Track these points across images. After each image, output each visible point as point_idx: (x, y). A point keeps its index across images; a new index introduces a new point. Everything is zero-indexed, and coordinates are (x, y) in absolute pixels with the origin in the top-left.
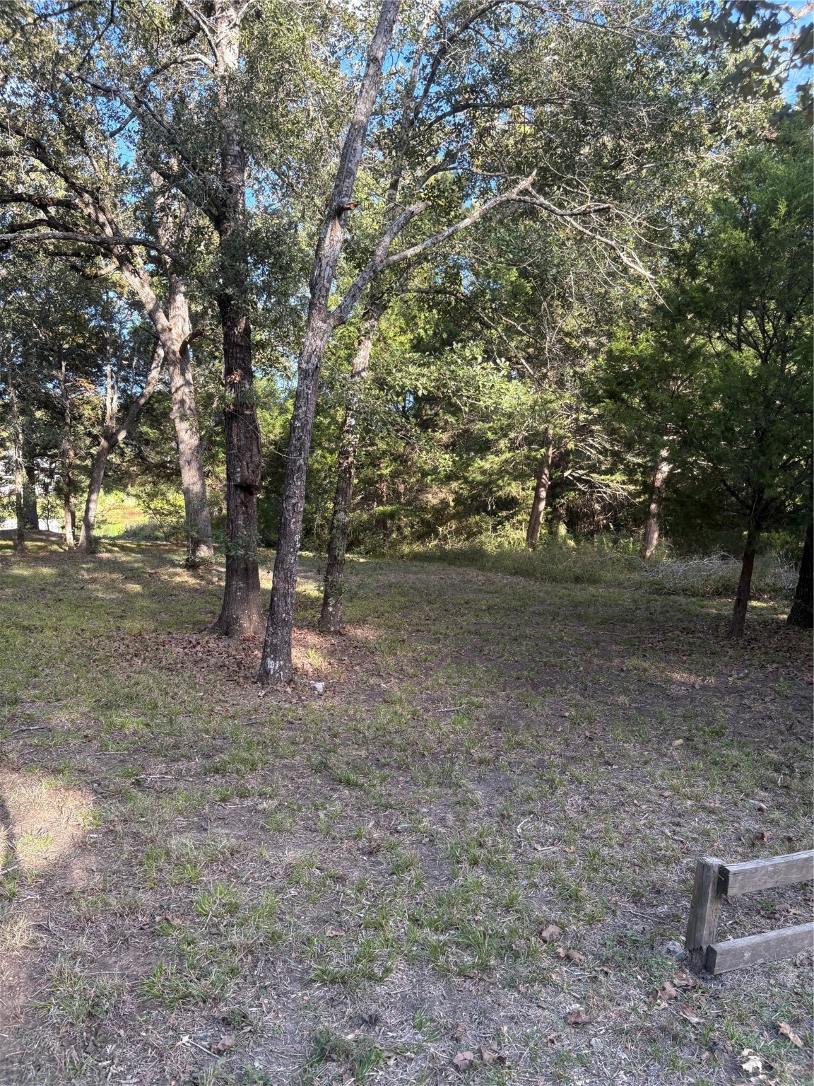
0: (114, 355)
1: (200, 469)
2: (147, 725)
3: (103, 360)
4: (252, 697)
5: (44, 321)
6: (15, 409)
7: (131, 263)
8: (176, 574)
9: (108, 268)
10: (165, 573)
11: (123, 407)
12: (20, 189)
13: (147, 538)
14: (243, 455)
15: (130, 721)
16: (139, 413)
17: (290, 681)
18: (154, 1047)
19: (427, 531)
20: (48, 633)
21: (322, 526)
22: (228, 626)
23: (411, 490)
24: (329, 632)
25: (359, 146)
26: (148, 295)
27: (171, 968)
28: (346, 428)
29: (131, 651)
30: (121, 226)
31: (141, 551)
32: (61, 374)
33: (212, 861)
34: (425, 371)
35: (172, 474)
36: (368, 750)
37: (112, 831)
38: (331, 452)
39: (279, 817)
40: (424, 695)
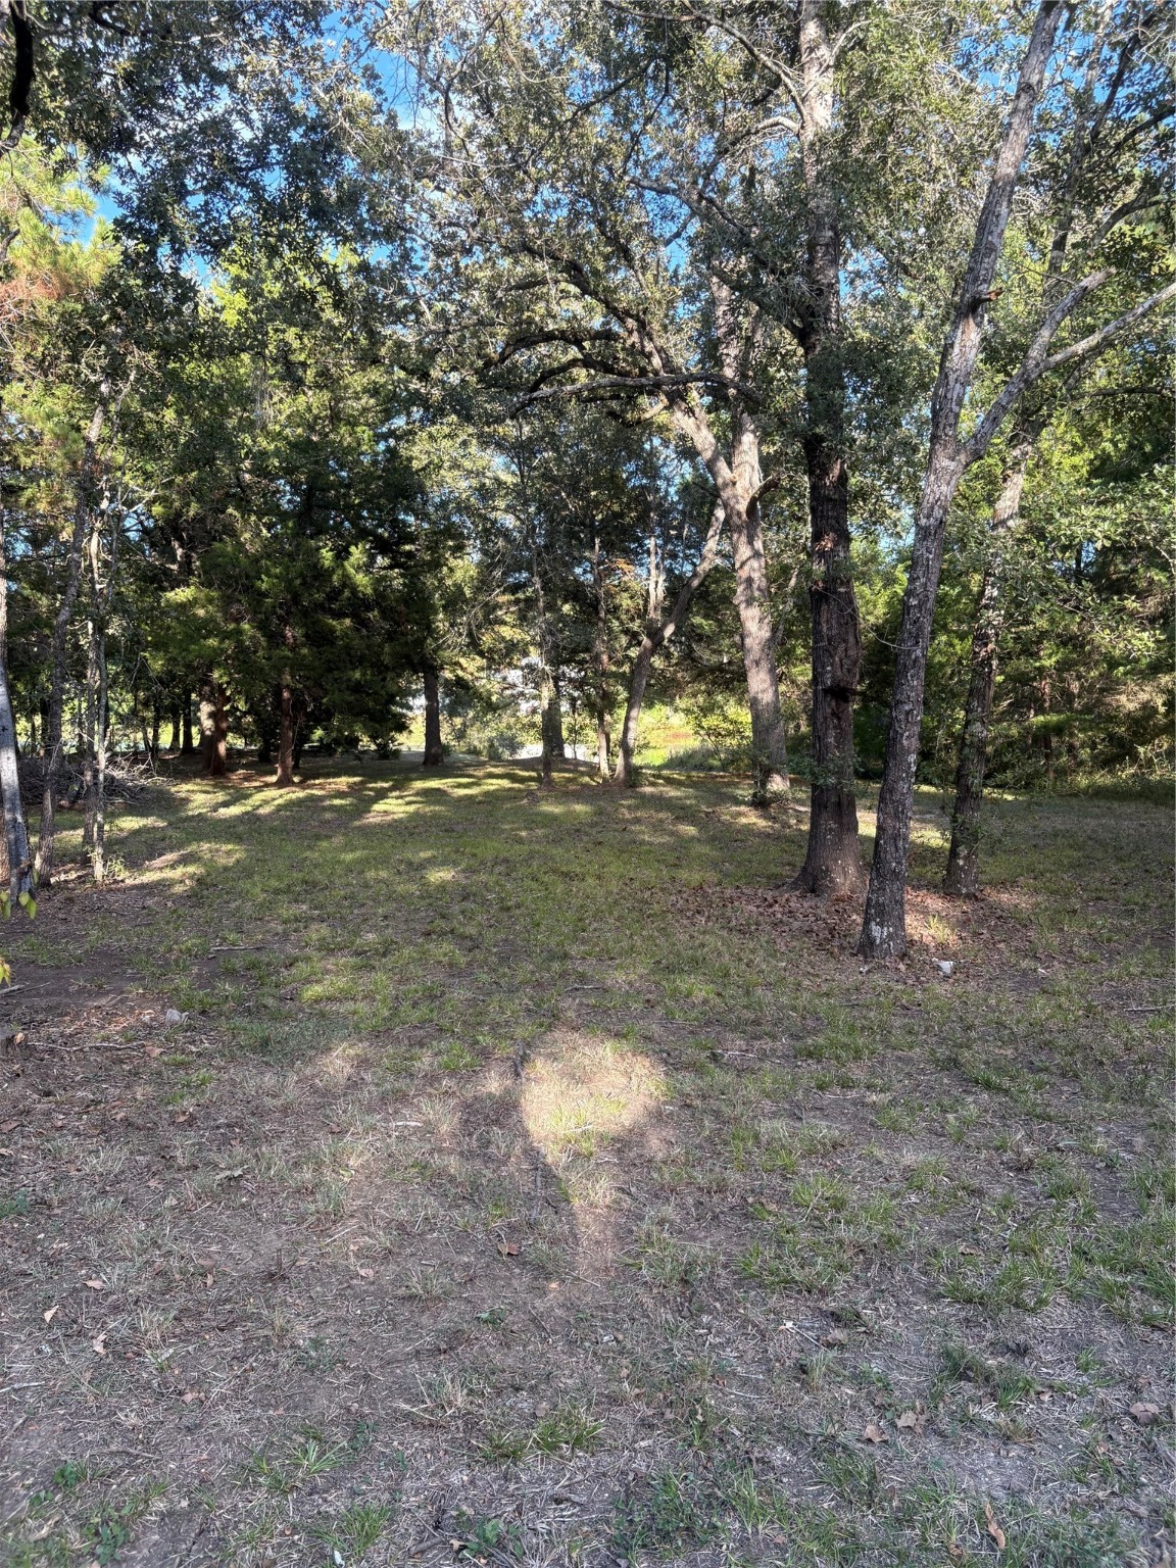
0: (659, 524)
1: (772, 670)
2: (719, 994)
3: (644, 531)
4: (852, 972)
5: (574, 488)
6: (541, 604)
7: (684, 400)
8: (740, 814)
9: (653, 409)
10: (726, 812)
11: (671, 592)
12: (551, 326)
13: (699, 767)
14: (836, 648)
15: (700, 989)
16: (690, 600)
17: (903, 956)
18: (755, 1325)
19: (1119, 751)
20: (590, 881)
21: (947, 748)
22: (815, 879)
23: (1090, 689)
24: (959, 895)
25: (1004, 210)
26: (705, 440)
27: (769, 1253)
28: (984, 602)
29: (692, 906)
30: (672, 352)
31: (693, 784)
32: (595, 553)
33: (810, 1152)
34: (1107, 512)
35: (732, 680)
36: (1016, 1049)
37: (689, 1106)
38: (962, 637)
39: (894, 1113)
40: (1105, 988)
